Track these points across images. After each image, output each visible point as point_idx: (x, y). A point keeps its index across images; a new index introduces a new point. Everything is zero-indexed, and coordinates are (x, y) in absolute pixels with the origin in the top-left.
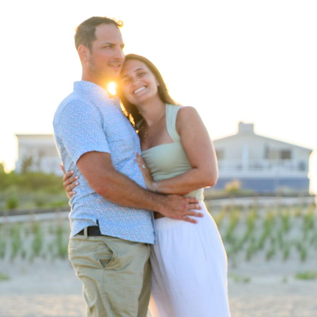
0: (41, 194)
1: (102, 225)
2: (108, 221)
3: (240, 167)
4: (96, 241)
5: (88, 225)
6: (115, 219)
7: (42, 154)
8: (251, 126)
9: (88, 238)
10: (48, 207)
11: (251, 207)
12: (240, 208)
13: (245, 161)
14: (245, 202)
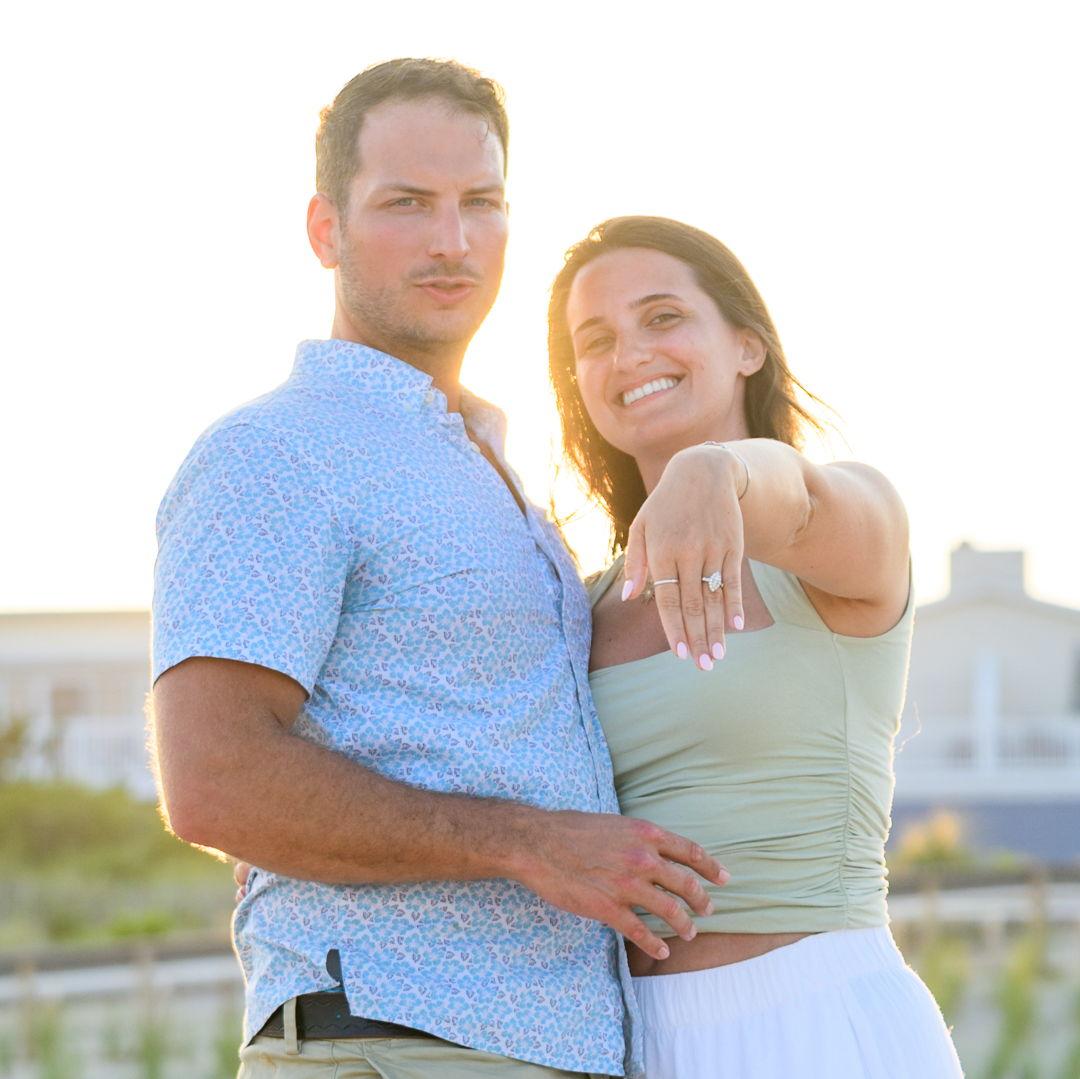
0: (66, 882)
1: (357, 974)
2: (384, 958)
3: (962, 752)
4: (334, 1062)
5: (297, 993)
6: (416, 951)
7: (68, 701)
8: (1013, 562)
9: (300, 1050)
10: (97, 939)
11: (1013, 928)
12: (970, 934)
13: (986, 725)
14: (989, 907)
